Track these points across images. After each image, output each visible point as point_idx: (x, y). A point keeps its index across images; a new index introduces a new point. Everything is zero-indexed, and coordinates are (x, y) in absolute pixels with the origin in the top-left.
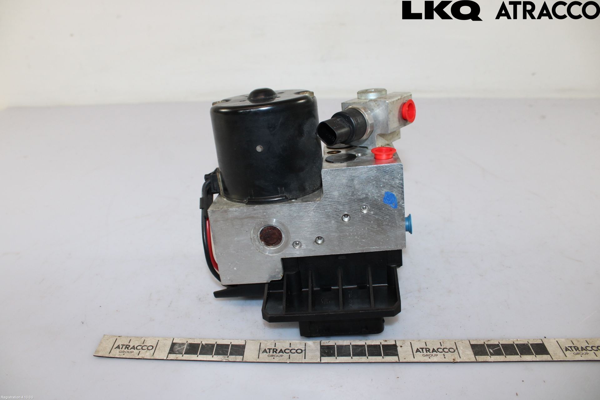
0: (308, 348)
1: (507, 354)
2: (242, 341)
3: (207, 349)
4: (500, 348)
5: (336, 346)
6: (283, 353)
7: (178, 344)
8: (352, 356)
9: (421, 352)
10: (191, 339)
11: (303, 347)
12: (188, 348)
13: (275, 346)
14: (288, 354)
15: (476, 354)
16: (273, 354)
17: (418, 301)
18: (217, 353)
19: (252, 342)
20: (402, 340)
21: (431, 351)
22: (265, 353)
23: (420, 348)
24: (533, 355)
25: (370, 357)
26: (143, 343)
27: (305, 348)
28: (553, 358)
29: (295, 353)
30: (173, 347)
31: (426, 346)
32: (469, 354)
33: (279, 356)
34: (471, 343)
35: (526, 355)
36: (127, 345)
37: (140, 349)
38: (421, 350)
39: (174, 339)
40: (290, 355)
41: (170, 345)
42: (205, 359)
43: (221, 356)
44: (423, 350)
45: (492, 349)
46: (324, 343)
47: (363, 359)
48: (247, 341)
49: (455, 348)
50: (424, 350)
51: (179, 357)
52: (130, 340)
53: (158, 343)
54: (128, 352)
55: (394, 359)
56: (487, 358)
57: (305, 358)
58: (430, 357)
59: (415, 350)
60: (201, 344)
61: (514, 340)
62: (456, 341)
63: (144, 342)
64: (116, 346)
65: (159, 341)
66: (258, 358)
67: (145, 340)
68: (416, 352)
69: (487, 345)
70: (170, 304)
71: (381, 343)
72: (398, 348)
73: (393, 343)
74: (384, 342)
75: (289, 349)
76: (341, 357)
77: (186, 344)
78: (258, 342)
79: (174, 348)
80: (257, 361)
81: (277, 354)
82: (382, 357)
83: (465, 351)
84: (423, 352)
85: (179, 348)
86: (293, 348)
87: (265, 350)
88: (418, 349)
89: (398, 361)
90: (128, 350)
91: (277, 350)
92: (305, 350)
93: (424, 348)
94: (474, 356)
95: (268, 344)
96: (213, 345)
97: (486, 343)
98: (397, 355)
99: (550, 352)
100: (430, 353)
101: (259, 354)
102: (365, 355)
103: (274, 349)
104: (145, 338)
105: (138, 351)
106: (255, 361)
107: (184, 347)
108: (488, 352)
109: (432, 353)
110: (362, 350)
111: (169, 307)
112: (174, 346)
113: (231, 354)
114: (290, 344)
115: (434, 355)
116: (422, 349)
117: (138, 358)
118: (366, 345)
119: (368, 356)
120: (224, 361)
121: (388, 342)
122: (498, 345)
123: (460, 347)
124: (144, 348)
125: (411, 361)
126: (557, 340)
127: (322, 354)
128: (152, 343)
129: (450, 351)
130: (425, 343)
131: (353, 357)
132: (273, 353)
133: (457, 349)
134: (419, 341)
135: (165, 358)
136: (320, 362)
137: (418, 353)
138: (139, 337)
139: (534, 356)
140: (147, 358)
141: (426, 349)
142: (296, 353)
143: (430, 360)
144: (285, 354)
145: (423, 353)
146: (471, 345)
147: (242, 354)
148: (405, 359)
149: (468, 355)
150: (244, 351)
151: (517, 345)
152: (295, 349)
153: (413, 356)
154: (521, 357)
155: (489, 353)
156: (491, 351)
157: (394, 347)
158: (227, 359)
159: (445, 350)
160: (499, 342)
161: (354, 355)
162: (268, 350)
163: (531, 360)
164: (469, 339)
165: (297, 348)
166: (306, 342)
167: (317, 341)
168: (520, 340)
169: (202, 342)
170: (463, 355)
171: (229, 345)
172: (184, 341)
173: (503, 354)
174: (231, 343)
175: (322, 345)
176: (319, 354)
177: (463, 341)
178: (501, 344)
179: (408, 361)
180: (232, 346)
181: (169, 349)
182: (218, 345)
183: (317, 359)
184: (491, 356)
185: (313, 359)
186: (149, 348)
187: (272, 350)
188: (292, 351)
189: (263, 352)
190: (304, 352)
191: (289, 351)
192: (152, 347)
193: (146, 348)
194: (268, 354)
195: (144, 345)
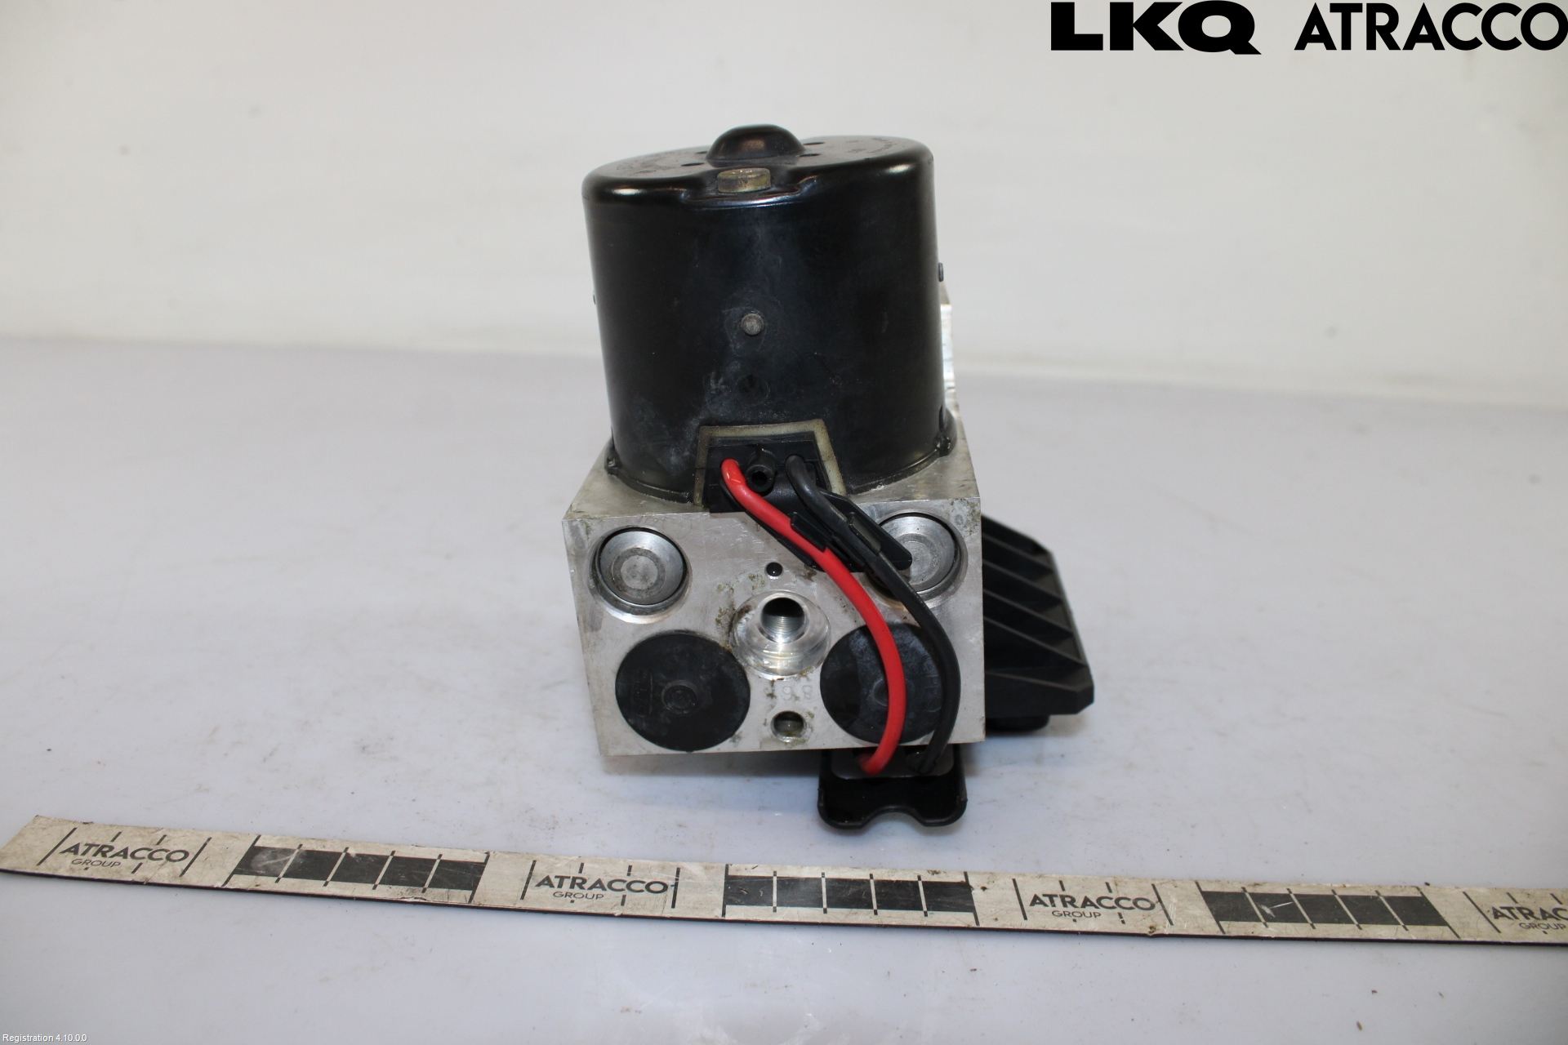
0: (687, 880)
1: (1316, 920)
2: (478, 853)
3: (361, 868)
4: (1295, 904)
5: (775, 879)
6: (604, 889)
7: (270, 852)
8: (825, 906)
9: (1046, 905)
10: (313, 841)
11: (669, 878)
12: (301, 861)
13: (581, 872)
14: (620, 894)
15: (1219, 917)
16: (571, 891)
18: (390, 880)
19: (507, 856)
20: (985, 873)
21: (1079, 902)
22: (545, 888)
23: (1044, 895)
24: (1398, 924)
25: (883, 913)
26: (158, 843)
27: (677, 880)
28: (1459, 935)
29: (642, 891)
30: (252, 858)
31: (1063, 889)
32: (1198, 915)
33: (590, 896)
34: (1203, 889)
35: (1377, 923)
36: (104, 846)
37: (143, 858)
38: (1046, 900)
39: (259, 837)
40: (624, 897)
41: (244, 853)
42: (348, 893)
43: (402, 887)
44: (1052, 901)
45: (1268, 906)
46: (737, 870)
47: (863, 916)
48: (491, 853)
49: (1153, 899)
50: (1058, 901)
51: (267, 883)
52: (120, 833)
53: (205, 845)
54: (102, 864)
55: (963, 919)
56: (1259, 929)
57: (673, 906)
58: (1076, 919)
59: (1027, 899)
60: (344, 854)
61: (1334, 885)
62: (1156, 883)
63: (161, 840)
64: (68, 844)
65: (209, 839)
66: (522, 898)
67: (165, 836)
68: (1033, 903)
69: (1252, 895)
70: (271, 755)
71: (919, 878)
72: (973, 892)
73: (960, 878)
74: (930, 875)
75: (624, 881)
76: (789, 908)
77: (297, 851)
78: (528, 859)
79: (253, 861)
80: (517, 906)
81: (584, 892)
82: (921, 913)
83: (1186, 908)
84: (1054, 906)
85: (272, 862)
86: (638, 879)
87: (548, 878)
88: (1036, 898)
89: (974, 925)
90: (103, 860)
91: (584, 881)
92: (676, 885)
93: (1056, 896)
94: (1214, 921)
95: (558, 865)
96: (383, 859)
97: (1250, 890)
98: (972, 909)
99: (1448, 919)
100: (1076, 910)
101: (526, 888)
102: (870, 906)
103: (574, 879)
104: (169, 830)
105: (134, 863)
106: (511, 906)
107: (288, 860)
108: (1258, 912)
109: (1082, 910)
110: (859, 892)
111: (265, 760)
112: (257, 854)
113: (434, 884)
114: (630, 867)
115: (1087, 914)
116: (1051, 897)
117: (130, 879)
118: (872, 882)
119: (879, 907)
120: (411, 900)
121: (942, 875)
122: (1286, 897)
123: (1168, 896)
124: (155, 855)
125: (1016, 927)
126: (1463, 890)
128: (185, 844)
129: (1138, 907)
130: (1061, 882)
131: (829, 910)
132: (572, 887)
133: (1160, 900)
134: (1040, 876)
135: (219, 884)
136: (720, 917)
137: (1037, 907)
138: (150, 828)
139: (1401, 928)
140: (161, 882)
142: (646, 893)
143: (1075, 927)
144: (609, 891)
145: (1054, 909)
146: (1202, 892)
147: (472, 885)
148: (996, 919)
149: (1195, 917)
150: (479, 879)
151: (1344, 898)
152: (643, 882)
153: (1021, 913)
154: (1360, 928)
155: (1261, 917)
156: (1268, 911)
157: (964, 889)
158: (419, 895)
159: (1123, 903)
160: (1288, 889)
161: (830, 905)
162: (558, 880)
163: (1394, 938)
164: (1195, 879)
165: (649, 878)
166: (681, 864)
167: (715, 865)
168: (1354, 888)
169: (347, 849)
170: (1180, 919)
171: (434, 861)
172: (292, 845)
173: (1304, 921)
174: (440, 856)
175: (730, 873)
176: (719, 896)
177: (1178, 883)
178: (1296, 895)
179: (1006, 927)
180: (443, 863)
181: (237, 862)
182: (397, 860)
183: (712, 910)
184: (1268, 923)
185: (697, 908)
186: (174, 857)
187: (570, 881)
188: (633, 886)
189: (539, 885)
190: (671, 889)
191: (623, 886)
192: (182, 855)
193: (164, 855)
194: (556, 889)
195: (159, 847)
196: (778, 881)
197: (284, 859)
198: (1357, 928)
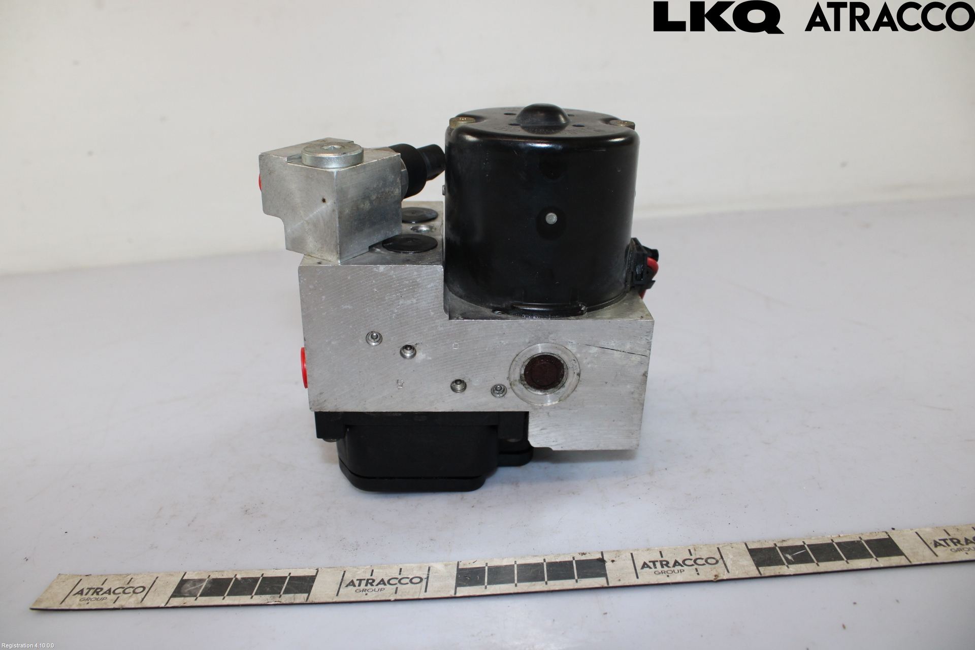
0: (435, 574)
1: (819, 560)
2: (312, 570)
3: (244, 586)
4: (807, 551)
5: (486, 568)
6: (385, 584)
7: (192, 582)
8: (516, 582)
9: (651, 568)
10: (217, 573)
11: (424, 574)
12: (209, 586)
13: (372, 575)
14: (395, 587)
15: (758, 564)
16: (366, 588)
17: (649, 489)
18: (261, 592)
19: (329, 570)
20: (614, 551)
21: (671, 564)
22: (351, 588)
23: (650, 562)
24: (872, 557)
25: (551, 583)
26: (128, 583)
27: (428, 574)
28: (911, 560)
29: (407, 583)
30: (182, 587)
31: (662, 557)
32: (745, 564)
33: (377, 590)
34: (749, 548)
35: (858, 558)
36: (98, 588)
37: (120, 593)
38: (651, 565)
39: (186, 573)
40: (397, 588)
41: (177, 584)
42: (236, 603)
43: (267, 596)
44: (655, 565)
45: (789, 555)
46: (464, 565)
47: (539, 586)
48: (320, 569)
49: (718, 556)
50: (658, 564)
51: (190, 601)
52: (106, 579)
53: (155, 582)
54: (97, 599)
55: (599, 582)
56: (783, 570)
57: (426, 591)
58: (669, 575)
59: (639, 564)
60: (234, 579)
61: (832, 536)
62: (720, 546)
63: (130, 581)
64: (77, 590)
65: (157, 578)
66: (337, 595)
67: (132, 578)
68: (643, 567)
69: (779, 548)
70: (193, 521)
71: (574, 558)
72: (606, 564)
73: (599, 556)
74: (580, 556)
75: (397, 578)
76: (494, 585)
77: (207, 580)
78: (341, 571)
79: (182, 588)
80: (334, 600)
81: (373, 588)
82: (574, 581)
83: (738, 561)
84: (656, 568)
85: (193, 588)
86: (406, 576)
87: (352, 581)
88: (645, 563)
89: (606, 585)
90: (97, 596)
91: (374, 581)
92: (428, 578)
93: (657, 561)
94: (755, 568)
95: (359, 572)
96: (256, 579)
97: (779, 545)
98: (605, 575)
99: (905, 551)
100: (669, 569)
101: (339, 589)
102: (543, 579)
103: (368, 580)
104: (134, 575)
105: (115, 597)
106: (330, 601)
107: (202, 586)
108: (783, 559)
109: (672, 569)
110: (537, 571)
111: (189, 525)
112: (184, 584)
113: (286, 592)
114: (401, 569)
115: (676, 571)
116: (654, 562)
117: (112, 608)
118: (545, 564)
119: (548, 580)
120: (272, 603)
121: (588, 555)
122: (802, 547)
123: (728, 554)
124: (127, 591)
125: (631, 584)
126: (915, 531)
127: (460, 582)
128: (143, 582)
129: (708, 563)
130: (661, 552)
131: (518, 584)
132: (366, 585)
133: (722, 557)
134: (648, 550)
135: (163, 605)
136: (453, 595)
137: (645, 569)
138: (123, 575)
139: (874, 560)
140: (130, 607)
141: (661, 562)
142: (410, 584)
143: (668, 580)
144: (388, 586)
145: (656, 570)
146: (749, 550)
147: (308, 590)
148: (620, 580)
149: (744, 566)
150: (312, 586)
151: (839, 544)
152: (408, 578)
153: (635, 574)
154: (848, 563)
155: (785, 562)
156: (789, 557)
157: (602, 561)
158: (278, 599)
159: (699, 562)
160: (803, 542)
161: (520, 581)
162: (358, 582)
163: (869, 567)
164: (745, 540)
165: (411, 575)
166: (431, 564)
167: (451, 563)
168: (846, 536)
169: (236, 575)
170: (734, 568)
171: (286, 577)
172: (204, 576)
173: (812, 561)
174: (290, 574)
175: (460, 567)
176: (453, 582)
177: (734, 545)
178: (808, 545)
179: (625, 584)
180: (292, 578)
181: (173, 590)
182: (265, 579)
183: (449, 591)
184: (789, 566)
185: (440, 591)
186: (137, 591)
187: (365, 581)
188: (403, 581)
189: (347, 586)
190: (424, 580)
191: (396, 581)
192: (142, 589)
193: (132, 590)
194: (357, 587)
195: (128, 586)
196: (488, 569)
197: (199, 585)
198: (846, 563)
